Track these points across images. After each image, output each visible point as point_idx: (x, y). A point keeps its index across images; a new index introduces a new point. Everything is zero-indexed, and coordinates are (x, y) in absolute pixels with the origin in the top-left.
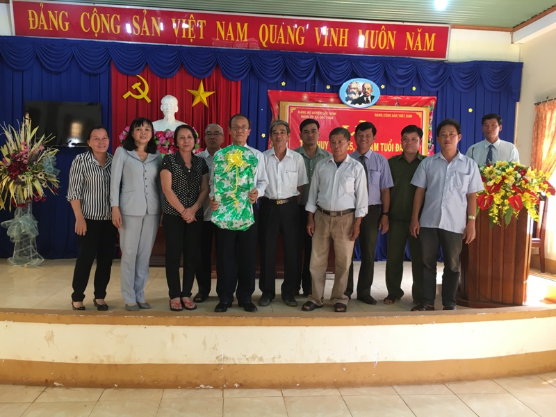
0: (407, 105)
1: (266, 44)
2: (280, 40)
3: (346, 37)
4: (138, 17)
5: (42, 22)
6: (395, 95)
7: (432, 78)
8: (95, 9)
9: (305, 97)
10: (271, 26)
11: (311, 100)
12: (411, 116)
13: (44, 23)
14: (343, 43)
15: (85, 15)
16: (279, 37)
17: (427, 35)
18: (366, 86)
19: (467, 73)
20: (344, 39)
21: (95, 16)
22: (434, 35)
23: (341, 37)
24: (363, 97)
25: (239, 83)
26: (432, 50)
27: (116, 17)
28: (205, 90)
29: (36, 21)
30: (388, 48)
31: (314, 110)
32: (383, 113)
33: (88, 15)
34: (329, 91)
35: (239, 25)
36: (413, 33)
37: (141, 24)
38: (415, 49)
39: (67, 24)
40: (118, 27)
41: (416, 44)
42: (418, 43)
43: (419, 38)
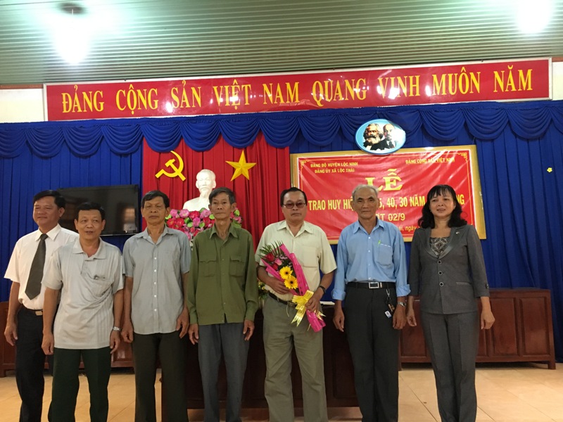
1: (321, 102)
2: (338, 97)
3: (417, 85)
4: (177, 89)
5: (76, 104)
8: (131, 86)
10: (326, 83)
13: (78, 105)
14: (414, 93)
15: (121, 93)
16: (336, 94)
17: (521, 72)
20: (415, 88)
21: (131, 93)
22: (529, 72)
23: (412, 86)
25: (287, 149)
26: (530, 89)
27: (153, 91)
28: (247, 162)
29: (70, 104)
30: (471, 92)
33: (124, 92)
35: (288, 85)
36: (503, 72)
37: (180, 96)
38: (507, 90)
39: (102, 104)
40: (156, 102)
41: (508, 84)
42: (510, 83)
43: (511, 76)
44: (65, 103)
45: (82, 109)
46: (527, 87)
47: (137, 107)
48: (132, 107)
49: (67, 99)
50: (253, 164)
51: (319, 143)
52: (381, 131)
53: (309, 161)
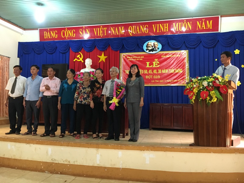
1: (132, 34)
2: (138, 32)
3: (167, 27)
4: (81, 30)
8: (66, 29)
10: (134, 27)
13: (49, 36)
14: (166, 30)
15: (63, 31)
17: (208, 22)
21: (66, 31)
23: (165, 27)
27: (74, 31)
28: (104, 56)
29: (47, 35)
30: (188, 30)
33: (64, 31)
35: (120, 28)
36: (200, 22)
37: (82, 32)
38: (202, 29)
39: (57, 35)
40: (75, 34)
41: (202, 26)
42: (203, 26)
43: (204, 23)
44: (45, 35)
45: (51, 37)
46: (210, 27)
47: (68, 36)
48: (67, 36)
49: (46, 34)
50: (106, 57)
51: (130, 49)
52: (153, 45)
53: (126, 56)
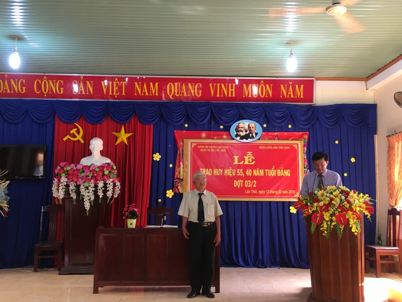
0: (285, 139)
1: (172, 96)
2: (183, 94)
3: (234, 90)
4: (76, 81)
5: (6, 87)
6: (275, 132)
7: (303, 118)
8: (45, 77)
9: (204, 135)
10: (176, 84)
11: (208, 137)
12: (288, 148)
13: (8, 88)
14: (232, 94)
15: (38, 82)
16: (182, 92)
17: (297, 86)
18: (251, 126)
19: (332, 114)
20: (232, 92)
21: (45, 82)
22: (302, 86)
23: (230, 90)
24: (249, 134)
25: (152, 126)
26: (302, 97)
27: (60, 82)
28: (125, 133)
29: (2, 86)
30: (267, 97)
31: (210, 145)
32: (266, 146)
33: (40, 81)
34: (222, 130)
35: (151, 84)
36: (286, 85)
38: (288, 97)
39: (24, 88)
40: (62, 88)
42: (290, 92)
43: (291, 88)
45: (10, 90)
46: (300, 96)
47: (49, 91)
48: (45, 91)
